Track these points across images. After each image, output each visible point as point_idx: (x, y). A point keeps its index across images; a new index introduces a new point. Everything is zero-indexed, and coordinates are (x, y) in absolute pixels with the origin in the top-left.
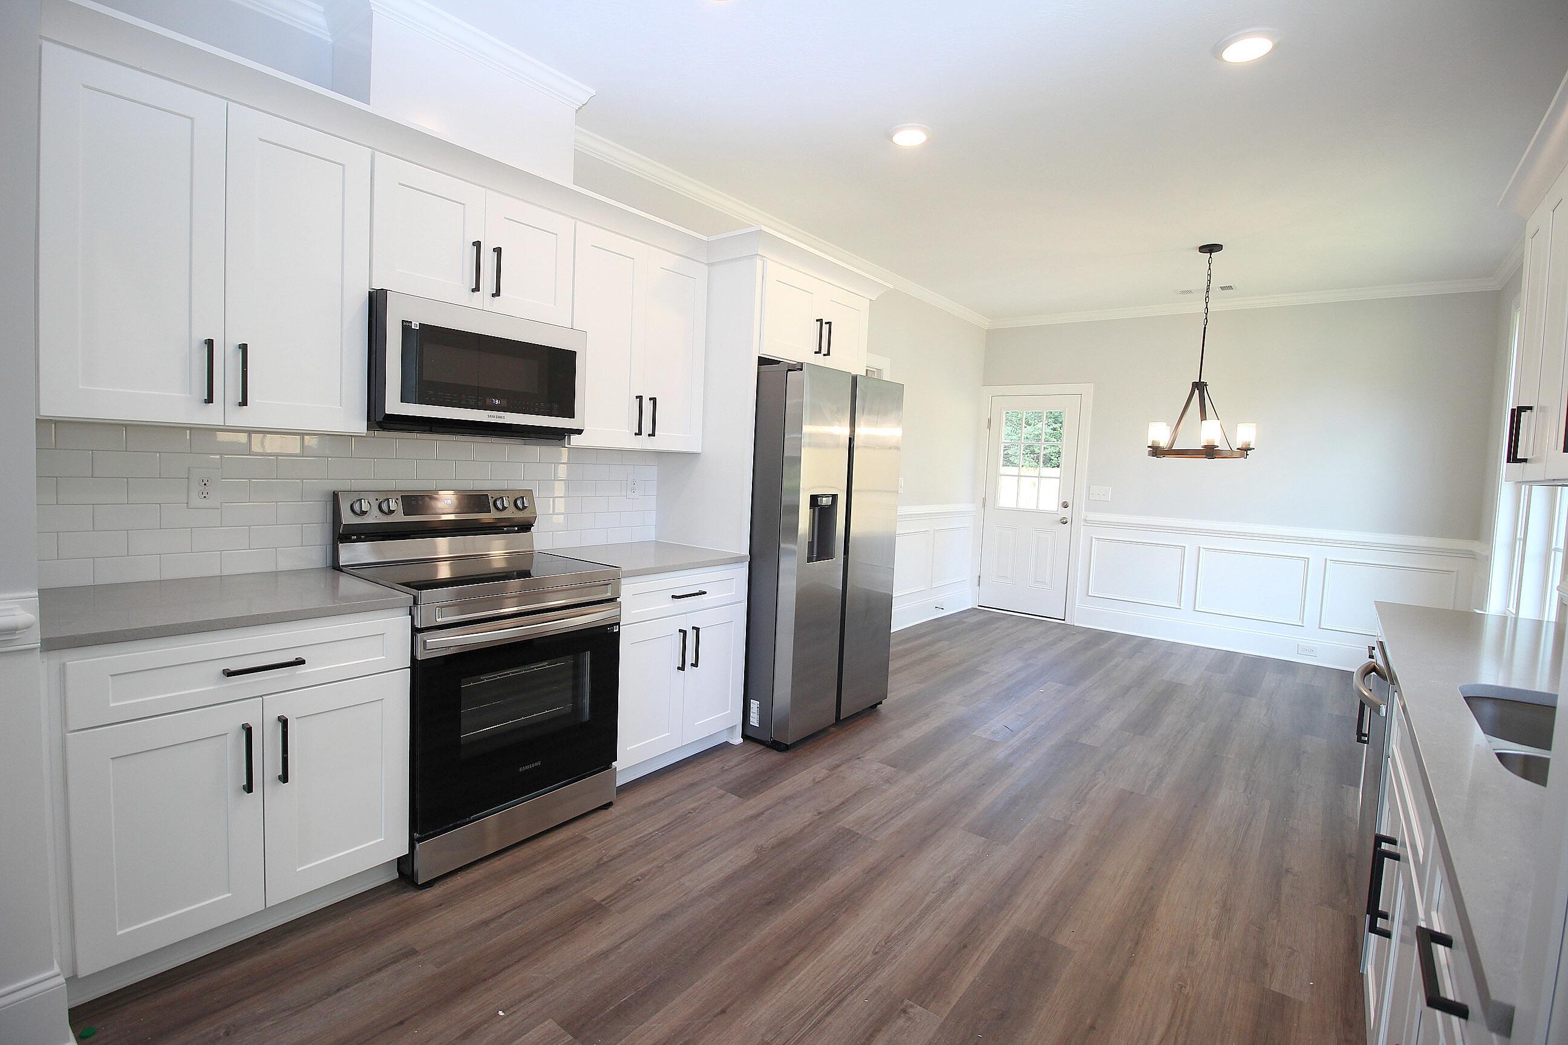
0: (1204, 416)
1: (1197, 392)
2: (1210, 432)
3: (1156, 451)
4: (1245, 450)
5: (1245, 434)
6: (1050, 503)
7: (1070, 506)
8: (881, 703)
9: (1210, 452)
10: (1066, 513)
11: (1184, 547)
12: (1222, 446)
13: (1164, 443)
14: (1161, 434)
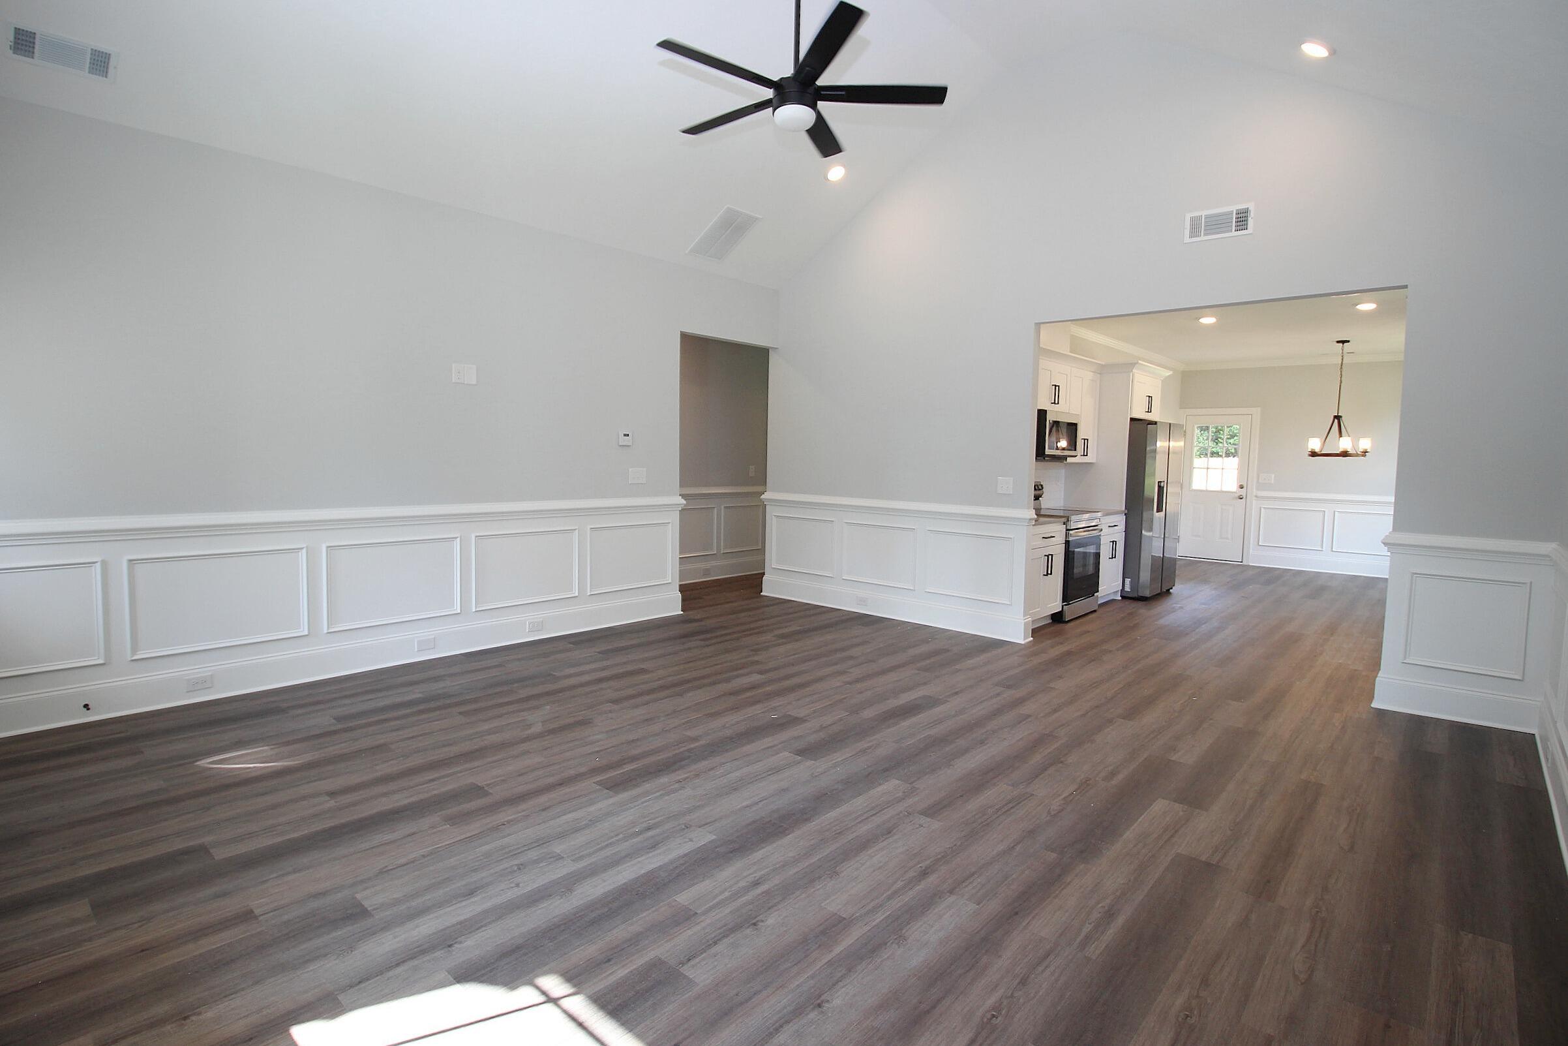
0: (1341, 435)
1: (1336, 421)
2: (1345, 444)
3: (1314, 454)
4: (1365, 453)
5: (1365, 444)
6: (1231, 486)
7: (1245, 488)
8: (1172, 588)
9: (1345, 454)
10: (1243, 492)
11: (1324, 511)
12: (1351, 451)
13: (1317, 450)
14: (1315, 444)
